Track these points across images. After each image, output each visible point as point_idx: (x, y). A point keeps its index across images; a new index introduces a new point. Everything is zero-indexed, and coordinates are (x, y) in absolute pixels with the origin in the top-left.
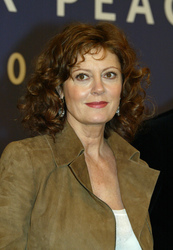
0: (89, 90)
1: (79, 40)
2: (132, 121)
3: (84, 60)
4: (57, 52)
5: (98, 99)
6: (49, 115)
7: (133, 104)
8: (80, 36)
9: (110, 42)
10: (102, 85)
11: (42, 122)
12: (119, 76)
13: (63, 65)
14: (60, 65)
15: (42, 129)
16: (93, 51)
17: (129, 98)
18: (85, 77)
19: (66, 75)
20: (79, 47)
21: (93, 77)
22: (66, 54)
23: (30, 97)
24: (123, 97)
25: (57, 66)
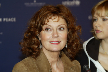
0: (51, 36)
1: (46, 13)
2: (73, 50)
3: (48, 22)
4: (37, 19)
5: (55, 40)
6: (34, 48)
7: (73, 43)
8: (47, 11)
10: (57, 33)
11: (31, 51)
12: (66, 30)
13: (39, 24)
14: (38, 24)
15: (30, 55)
16: (53, 18)
17: (71, 40)
18: (49, 30)
19: (41, 29)
20: (46, 16)
21: (53, 29)
22: (40, 19)
23: (25, 39)
24: (68, 39)
25: (37, 25)
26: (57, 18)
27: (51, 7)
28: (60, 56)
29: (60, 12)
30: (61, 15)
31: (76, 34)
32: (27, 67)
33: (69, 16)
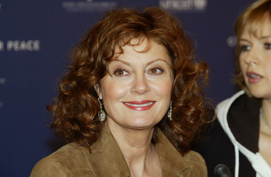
0: (129, 88)
1: (118, 28)
2: (186, 126)
3: (122, 52)
4: (92, 44)
5: (139, 98)
6: (85, 119)
7: (187, 106)
8: (118, 23)
9: (156, 31)
10: (145, 82)
11: (77, 127)
12: (168, 73)
13: (99, 58)
14: (95, 58)
15: (76, 137)
16: (134, 41)
17: (182, 99)
18: (125, 73)
19: (102, 72)
20: (117, 37)
21: (134, 72)
22: (101, 45)
23: (63, 97)
24: (174, 97)
25: (92, 60)
26: (144, 44)
27: (129, 15)
28: (154, 141)
29: (153, 27)
30: (156, 35)
31: (194, 83)
32: (67, 170)
33: (175, 38)
